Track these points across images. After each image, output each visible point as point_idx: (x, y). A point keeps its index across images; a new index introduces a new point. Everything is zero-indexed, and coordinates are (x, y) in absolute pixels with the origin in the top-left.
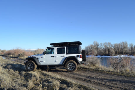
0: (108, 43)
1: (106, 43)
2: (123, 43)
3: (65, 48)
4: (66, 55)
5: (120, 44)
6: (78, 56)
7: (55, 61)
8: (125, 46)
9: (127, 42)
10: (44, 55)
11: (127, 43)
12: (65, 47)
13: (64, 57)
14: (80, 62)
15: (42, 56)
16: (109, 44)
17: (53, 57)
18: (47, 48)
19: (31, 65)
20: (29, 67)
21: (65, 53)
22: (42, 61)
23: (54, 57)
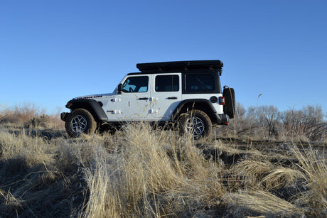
0: (269, 107)
1: (264, 109)
2: (311, 109)
3: (178, 76)
4: (181, 96)
5: (300, 112)
6: (214, 100)
7: (150, 111)
8: (315, 119)
9: (320, 107)
10: (119, 93)
11: (319, 111)
12: (180, 75)
13: (175, 101)
14: (220, 115)
15: (112, 97)
16: (272, 109)
17: (144, 101)
18: (128, 74)
19: (82, 121)
20: (74, 125)
21: (178, 90)
22: (112, 112)
23: (146, 99)
